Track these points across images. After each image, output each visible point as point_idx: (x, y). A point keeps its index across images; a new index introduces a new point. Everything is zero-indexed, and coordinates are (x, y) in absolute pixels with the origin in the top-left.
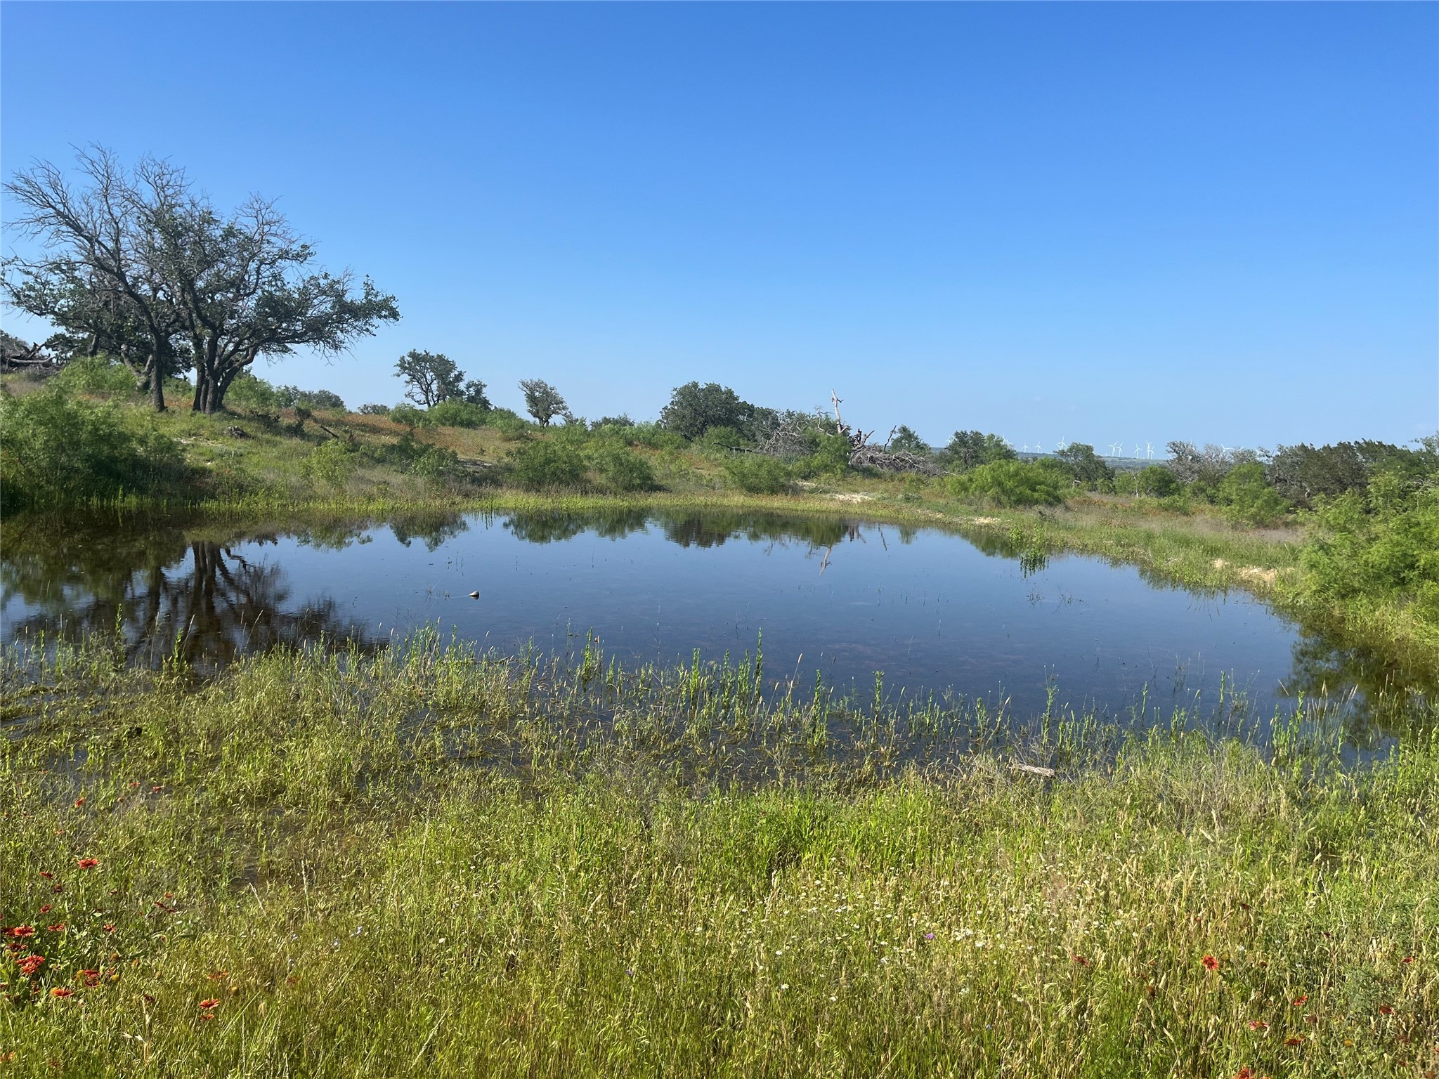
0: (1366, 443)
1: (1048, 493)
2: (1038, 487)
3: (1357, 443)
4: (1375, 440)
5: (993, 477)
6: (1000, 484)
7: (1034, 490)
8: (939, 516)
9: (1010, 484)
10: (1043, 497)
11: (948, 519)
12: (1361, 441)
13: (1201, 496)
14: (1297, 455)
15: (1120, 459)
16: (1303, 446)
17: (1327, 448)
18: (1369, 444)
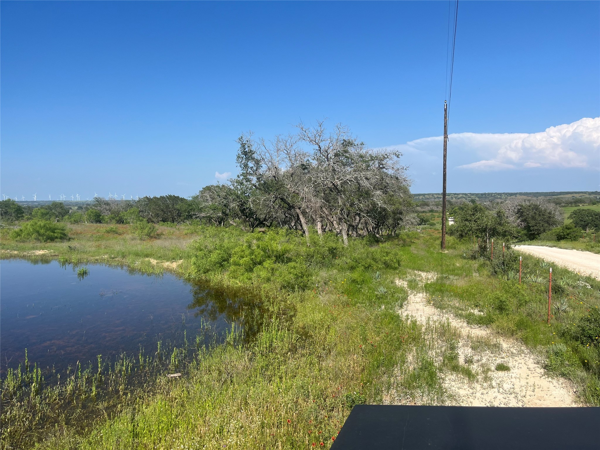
0: (169, 196)
1: (61, 233)
2: (56, 231)
3: (166, 196)
4: (172, 195)
5: (33, 229)
6: (38, 232)
7: (54, 233)
8: (16, 252)
9: (42, 231)
10: (59, 235)
11: (22, 254)
12: (168, 195)
13: (114, 221)
14: (145, 201)
15: (65, 201)
16: (147, 197)
17: (155, 198)
18: (170, 196)
